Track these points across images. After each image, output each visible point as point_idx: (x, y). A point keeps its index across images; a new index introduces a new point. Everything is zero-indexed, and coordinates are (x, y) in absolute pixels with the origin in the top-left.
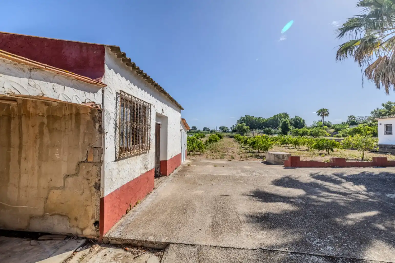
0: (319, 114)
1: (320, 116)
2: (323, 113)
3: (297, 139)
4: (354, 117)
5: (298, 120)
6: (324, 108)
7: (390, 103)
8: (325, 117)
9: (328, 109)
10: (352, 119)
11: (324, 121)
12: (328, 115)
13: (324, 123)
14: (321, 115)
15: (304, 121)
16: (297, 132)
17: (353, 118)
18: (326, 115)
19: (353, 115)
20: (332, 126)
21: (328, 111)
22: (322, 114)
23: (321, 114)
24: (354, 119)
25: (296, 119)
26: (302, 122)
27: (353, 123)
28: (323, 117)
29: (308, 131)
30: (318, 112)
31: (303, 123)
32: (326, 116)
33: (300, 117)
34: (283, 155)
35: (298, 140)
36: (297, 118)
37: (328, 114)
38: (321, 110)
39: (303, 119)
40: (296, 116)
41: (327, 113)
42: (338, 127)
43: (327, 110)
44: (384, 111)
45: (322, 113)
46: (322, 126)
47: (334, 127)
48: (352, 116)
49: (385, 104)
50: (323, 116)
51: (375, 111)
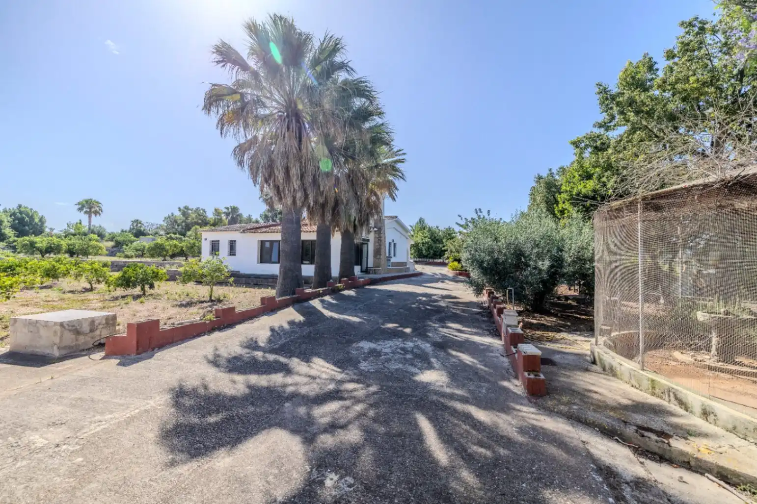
0: (80, 209)
1: (82, 212)
2: (90, 207)
3: (54, 263)
4: (140, 223)
5: (27, 215)
6: (94, 199)
7: (187, 208)
8: (93, 215)
9: (100, 201)
10: (137, 225)
11: (92, 224)
12: (100, 214)
13: (92, 228)
14: (86, 212)
15: (41, 220)
16: (32, 244)
17: (139, 225)
18: (96, 213)
19: (140, 219)
20: (107, 235)
21: (100, 205)
22: (88, 210)
23: (85, 210)
24: (140, 227)
25: (21, 213)
26: (37, 220)
27: (139, 234)
28: (90, 217)
29: (62, 242)
30: (79, 203)
31: (39, 223)
32: (96, 215)
33: (31, 209)
34: (92, 321)
35: (57, 265)
36: (22, 210)
37: (100, 212)
38: (87, 202)
39: (40, 215)
40: (20, 206)
41: (97, 209)
42: (120, 239)
43: (98, 203)
44: (180, 219)
45: (88, 208)
46: (85, 234)
47: (113, 238)
48: (137, 220)
49: (182, 208)
50: (89, 213)
51: (169, 217)
